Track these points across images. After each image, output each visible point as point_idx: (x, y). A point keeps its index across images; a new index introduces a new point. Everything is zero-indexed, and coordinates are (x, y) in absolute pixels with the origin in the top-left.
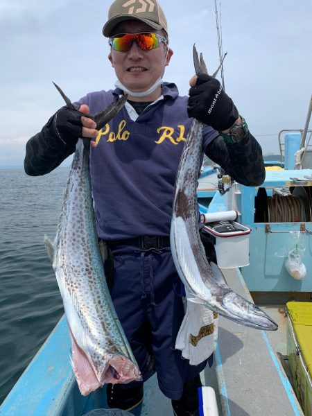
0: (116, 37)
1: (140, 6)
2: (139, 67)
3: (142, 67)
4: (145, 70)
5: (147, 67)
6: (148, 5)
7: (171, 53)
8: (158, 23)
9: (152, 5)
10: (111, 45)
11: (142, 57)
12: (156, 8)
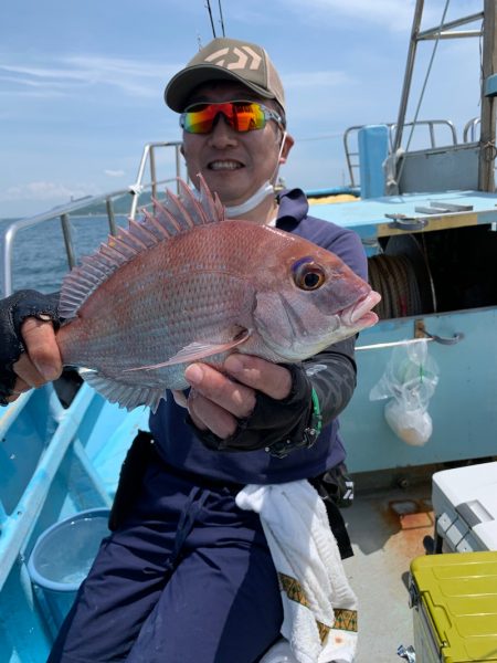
0: (189, 111)
1: (236, 59)
2: (228, 161)
3: (234, 161)
4: (242, 166)
5: (242, 160)
6: (250, 59)
7: (290, 142)
8: (265, 89)
9: (257, 59)
10: (183, 126)
11: (234, 143)
12: (263, 65)
